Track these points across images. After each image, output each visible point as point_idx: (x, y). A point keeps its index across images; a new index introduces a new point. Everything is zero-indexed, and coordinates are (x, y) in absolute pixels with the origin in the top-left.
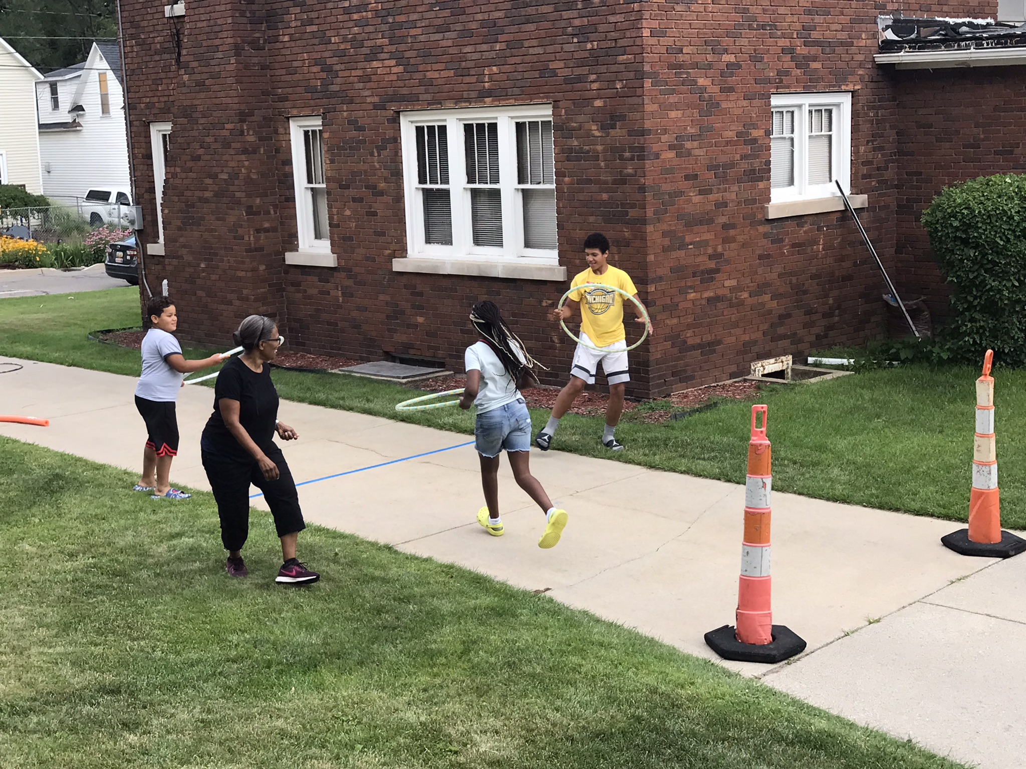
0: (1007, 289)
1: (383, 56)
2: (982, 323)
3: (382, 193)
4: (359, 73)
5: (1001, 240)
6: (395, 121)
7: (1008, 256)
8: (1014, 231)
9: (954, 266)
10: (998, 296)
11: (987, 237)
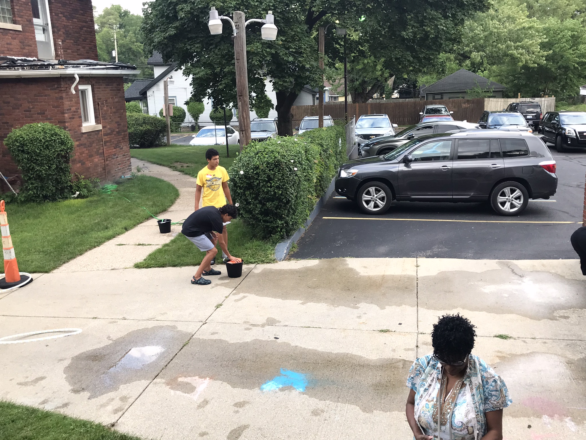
0: (44, 170)
2: (36, 185)
5: (38, 150)
7: (42, 157)
8: (43, 146)
9: (20, 162)
10: (40, 173)
11: (32, 149)
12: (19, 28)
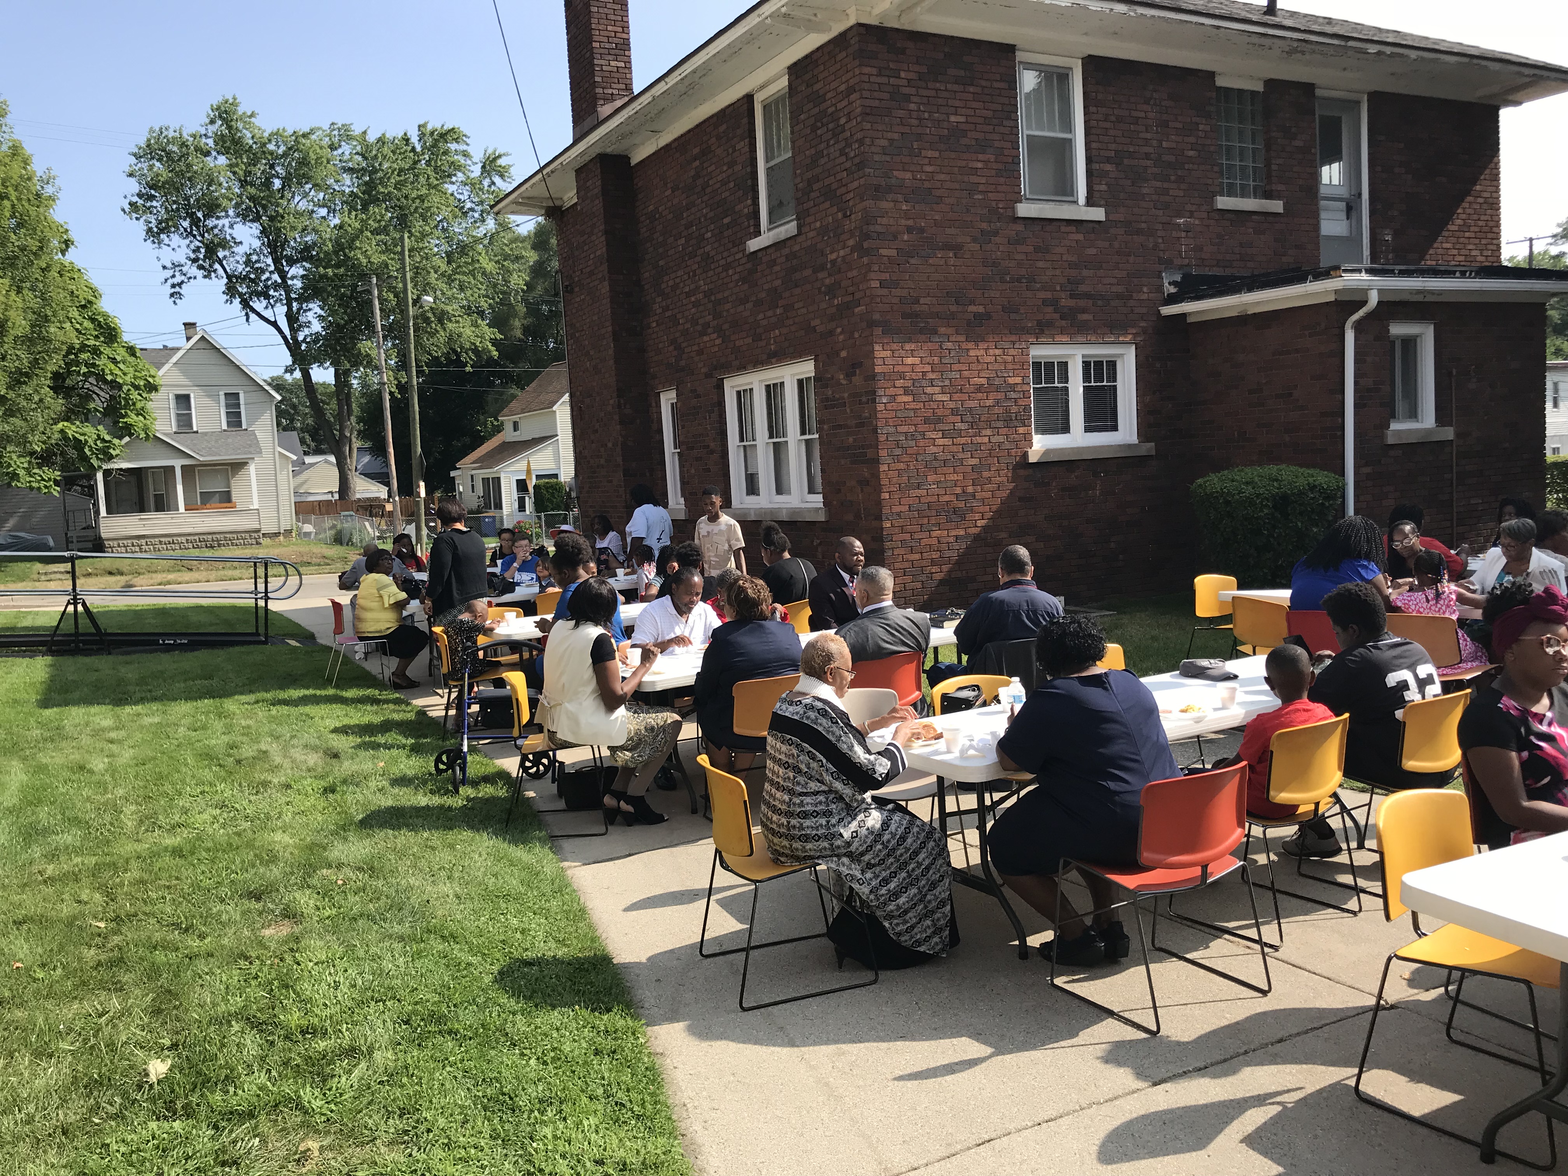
1: (710, 330)
3: (712, 452)
4: (695, 348)
6: (720, 387)
12: (1277, 206)
